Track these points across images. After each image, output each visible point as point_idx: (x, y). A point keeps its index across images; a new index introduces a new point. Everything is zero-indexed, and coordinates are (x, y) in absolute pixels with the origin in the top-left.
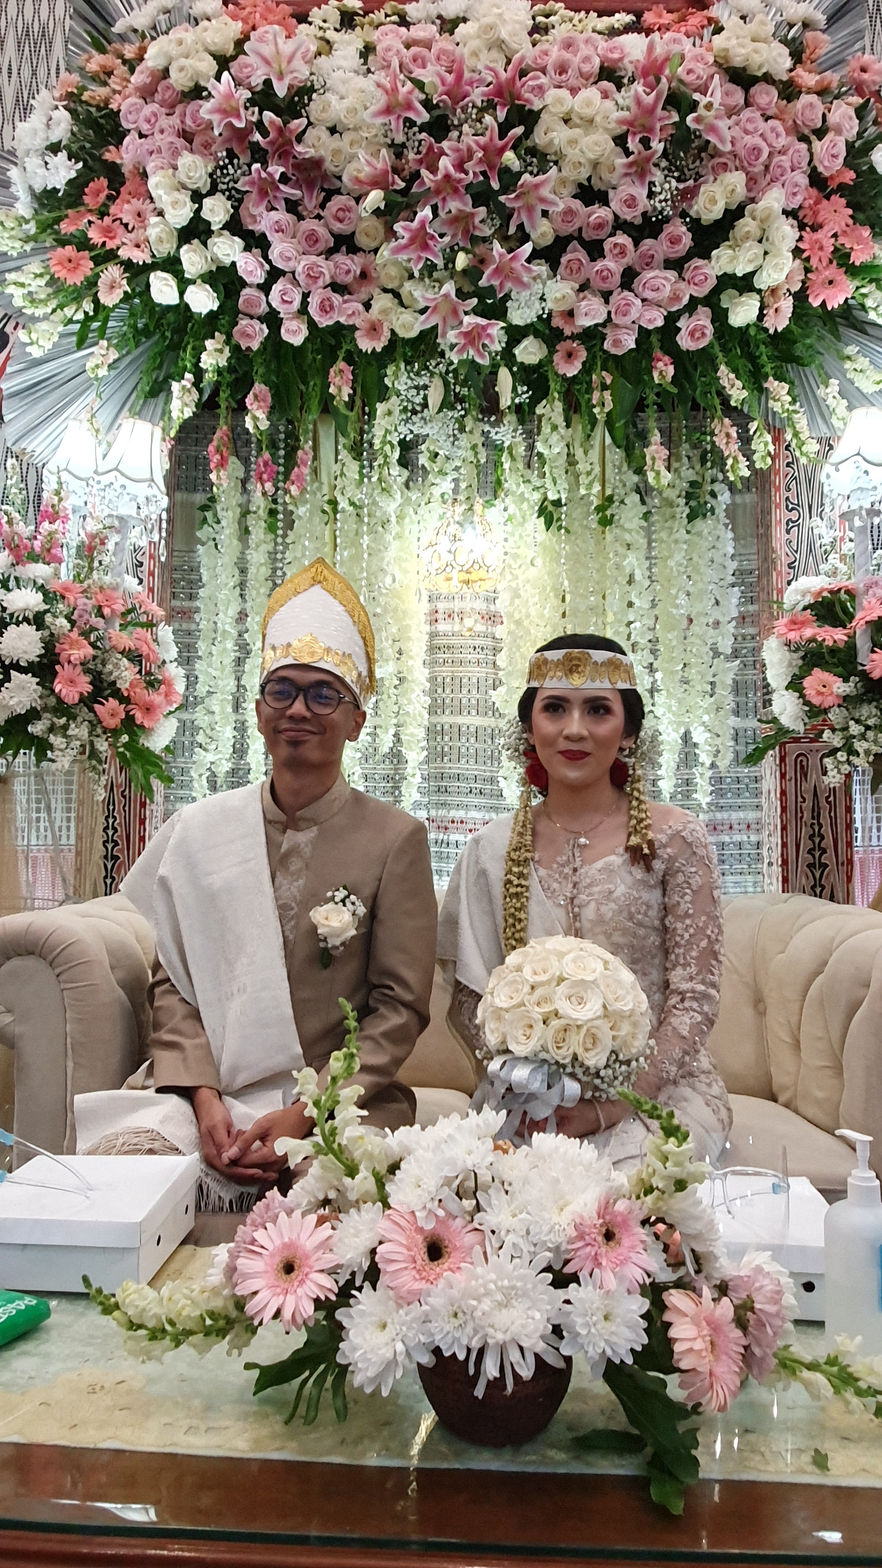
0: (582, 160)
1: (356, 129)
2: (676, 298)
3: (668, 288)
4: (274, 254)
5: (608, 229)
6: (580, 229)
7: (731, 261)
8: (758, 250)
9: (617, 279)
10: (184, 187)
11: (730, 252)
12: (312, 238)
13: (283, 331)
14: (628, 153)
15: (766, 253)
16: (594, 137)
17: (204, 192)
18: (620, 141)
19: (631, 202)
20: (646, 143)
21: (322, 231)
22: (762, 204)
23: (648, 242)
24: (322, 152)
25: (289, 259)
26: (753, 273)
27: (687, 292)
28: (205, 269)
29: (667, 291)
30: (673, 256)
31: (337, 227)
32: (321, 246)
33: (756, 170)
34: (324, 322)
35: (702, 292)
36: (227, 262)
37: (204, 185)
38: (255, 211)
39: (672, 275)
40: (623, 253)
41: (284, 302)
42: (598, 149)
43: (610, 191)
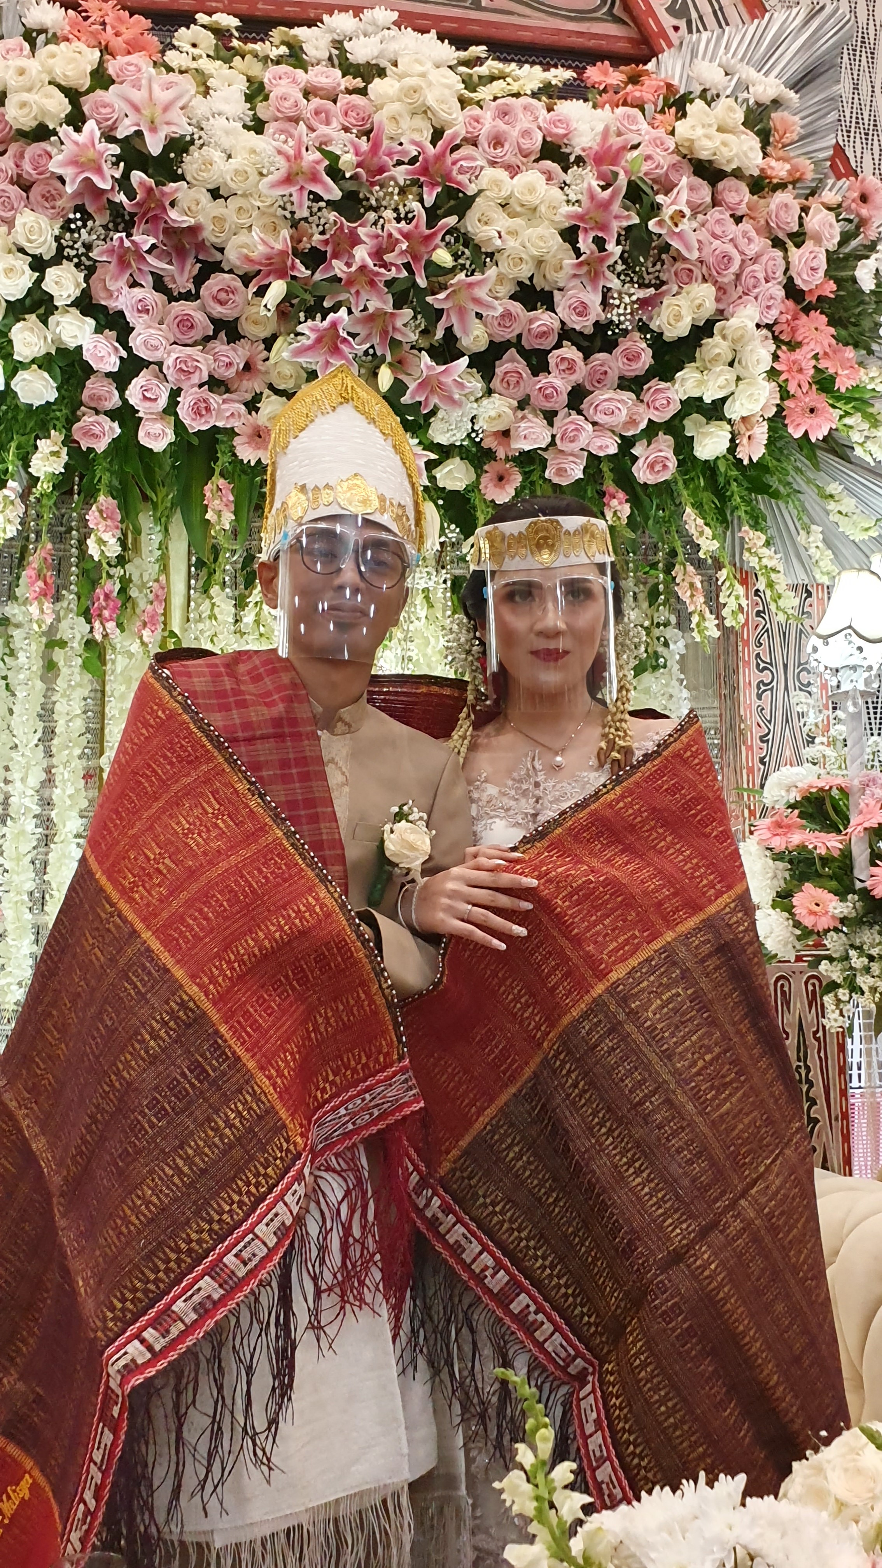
0: (524, 256)
1: (244, 195)
2: (632, 422)
3: (624, 412)
4: (136, 342)
5: (554, 339)
6: (519, 336)
7: (698, 386)
8: (730, 375)
9: (564, 398)
10: (22, 250)
11: (698, 375)
12: (185, 323)
13: (141, 434)
14: (578, 253)
15: (739, 379)
16: (539, 230)
17: (46, 257)
18: (570, 235)
19: (582, 310)
20: (600, 243)
21: (200, 318)
22: (733, 322)
23: (601, 357)
24: (201, 219)
25: (156, 348)
26: (724, 400)
27: (645, 416)
28: (43, 352)
29: (622, 415)
30: (629, 374)
31: (218, 311)
32: (197, 334)
33: (726, 280)
34: (195, 425)
35: (661, 417)
36: (72, 344)
37: (48, 250)
38: (112, 286)
39: (628, 396)
40: (571, 368)
41: (145, 398)
42: (542, 244)
43: (556, 292)
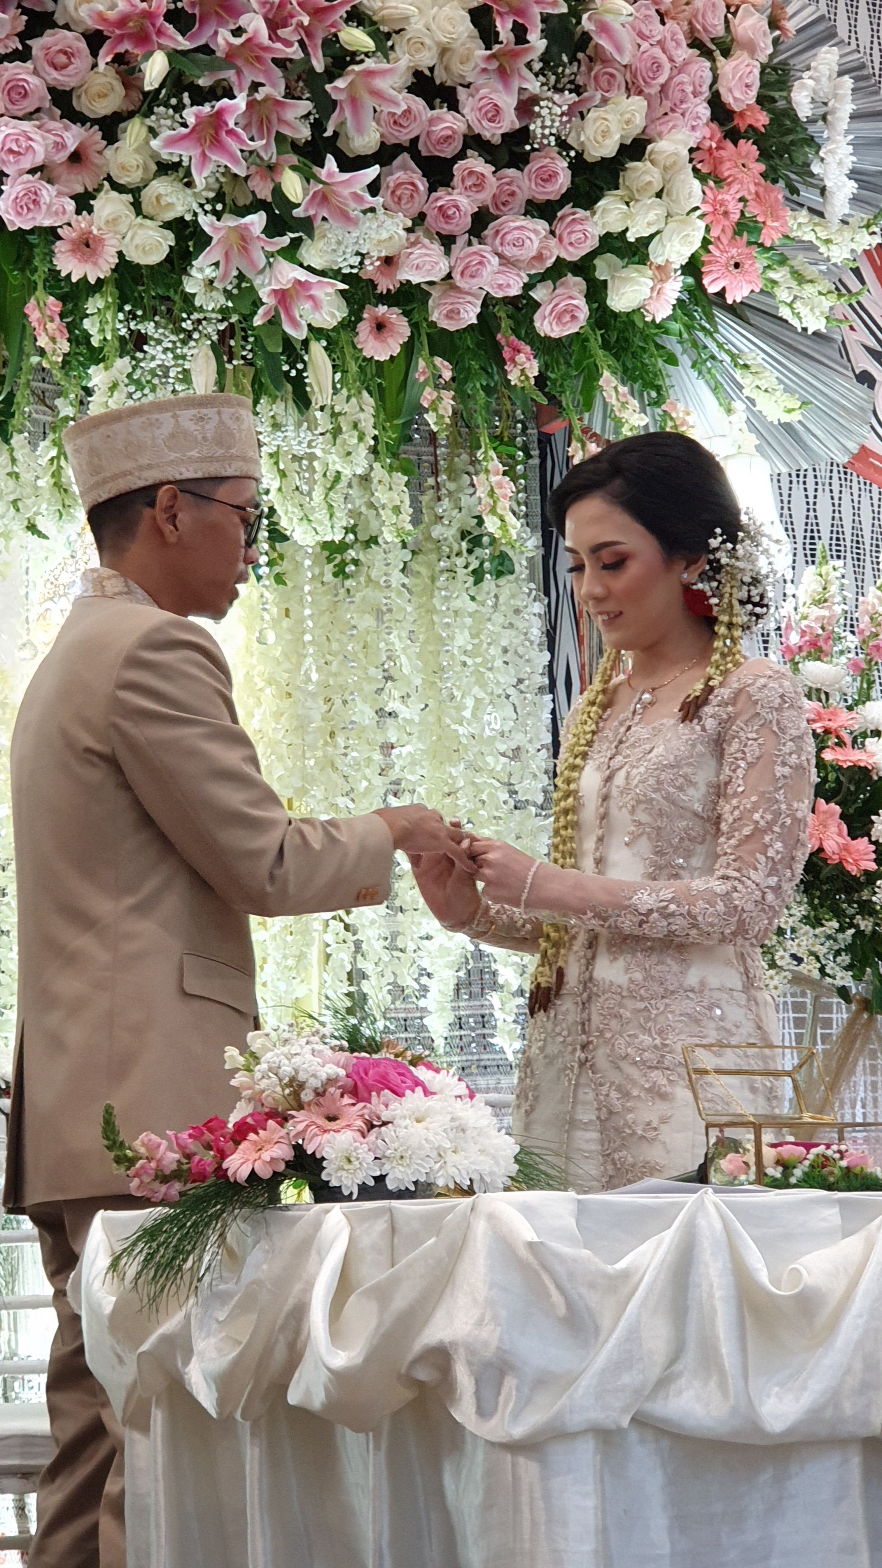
0: (428, 42)
2: (539, 257)
3: (536, 244)
5: (458, 145)
6: (415, 141)
7: (619, 219)
8: (658, 208)
9: (467, 222)
11: (623, 206)
12: (18, 91)
15: (667, 214)
16: (447, 10)
18: (481, 18)
19: (494, 114)
22: (665, 145)
23: (512, 172)
26: (649, 239)
27: (555, 251)
29: (533, 247)
30: (542, 198)
31: (56, 77)
32: (31, 105)
33: (652, 91)
35: (573, 255)
39: (542, 226)
40: (479, 184)
42: (450, 28)
43: (460, 89)
